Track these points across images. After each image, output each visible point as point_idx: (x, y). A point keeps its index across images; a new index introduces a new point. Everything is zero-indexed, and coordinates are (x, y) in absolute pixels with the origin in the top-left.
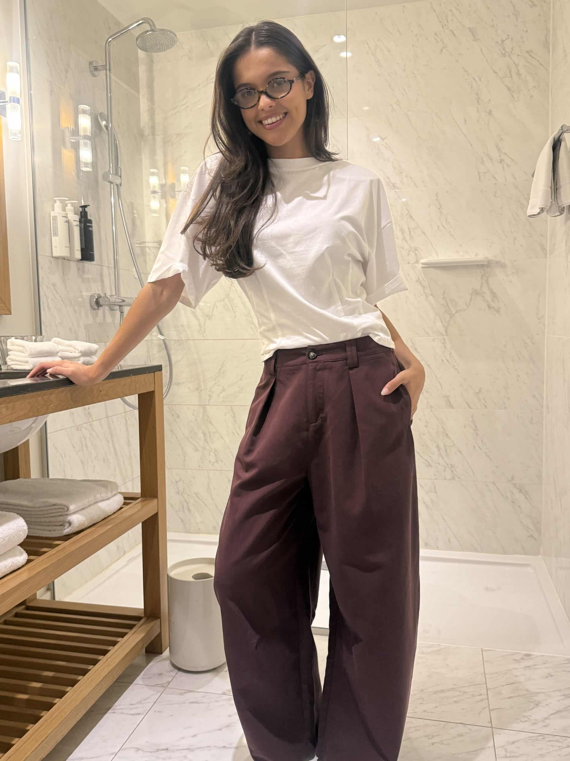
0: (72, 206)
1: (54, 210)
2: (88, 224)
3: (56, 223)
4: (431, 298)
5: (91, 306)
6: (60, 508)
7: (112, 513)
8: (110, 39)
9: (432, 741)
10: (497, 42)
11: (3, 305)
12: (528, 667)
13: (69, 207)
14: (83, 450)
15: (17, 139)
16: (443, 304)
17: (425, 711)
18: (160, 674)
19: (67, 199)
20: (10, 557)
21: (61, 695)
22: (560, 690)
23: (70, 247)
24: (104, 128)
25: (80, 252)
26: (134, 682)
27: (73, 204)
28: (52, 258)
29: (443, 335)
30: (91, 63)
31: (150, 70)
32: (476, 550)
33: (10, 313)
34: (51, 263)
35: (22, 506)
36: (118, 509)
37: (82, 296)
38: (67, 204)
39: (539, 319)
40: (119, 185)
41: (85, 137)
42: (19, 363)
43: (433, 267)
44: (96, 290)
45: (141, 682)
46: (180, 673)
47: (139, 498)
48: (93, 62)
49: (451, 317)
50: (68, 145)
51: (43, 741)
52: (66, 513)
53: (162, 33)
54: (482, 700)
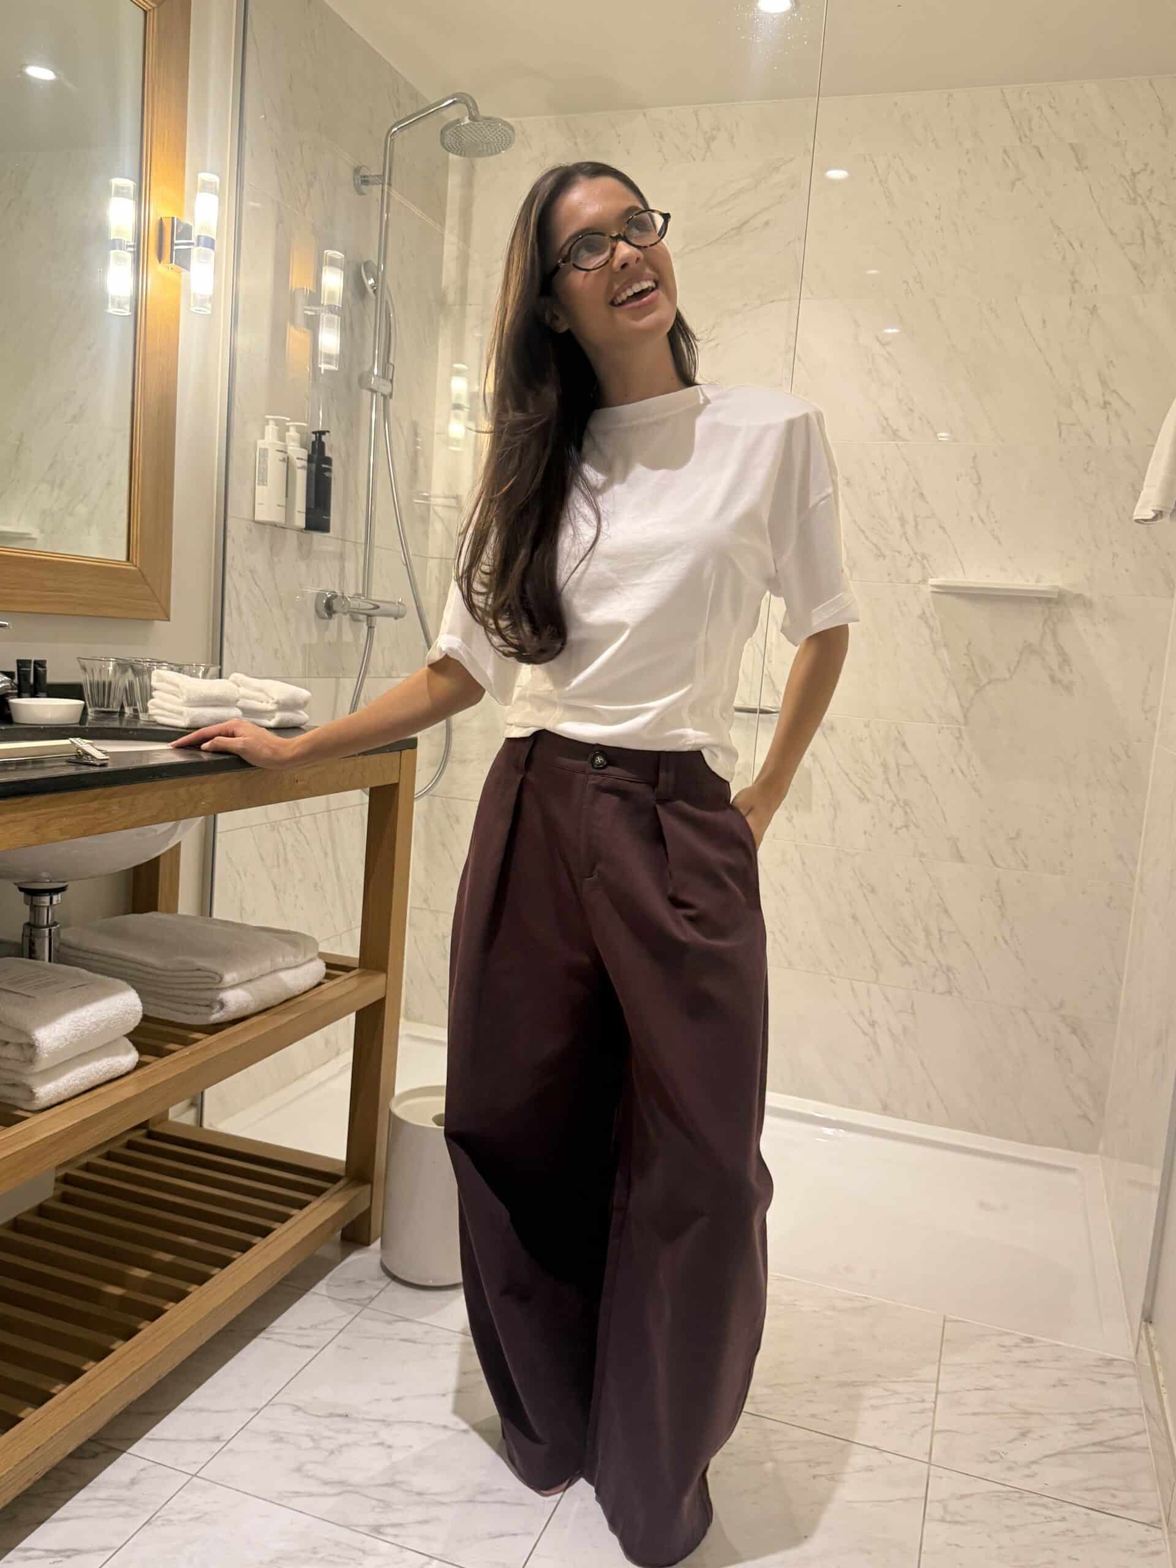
0: (298, 432)
1: (263, 437)
2: (323, 466)
3: (265, 462)
4: (944, 650)
5: (317, 611)
6: (208, 977)
7: (302, 991)
8: (395, 129)
9: (816, 1471)
10: (1121, 176)
11: (156, 604)
12: (1025, 1362)
13: (292, 433)
14: (279, 866)
15: (204, 311)
16: (964, 665)
17: (813, 1416)
18: (360, 1282)
19: (288, 419)
20: (107, 1056)
21: (179, 1296)
22: (1073, 1414)
23: (286, 507)
24: (371, 291)
25: (304, 515)
26: (312, 1290)
27: (299, 429)
28: (253, 523)
29: (957, 721)
30: (357, 171)
31: (468, 183)
32: (976, 1129)
33: (169, 620)
34: (251, 530)
35: (146, 965)
36: (314, 985)
37: (303, 594)
38: (288, 427)
39: (1146, 712)
40: (388, 397)
41: (331, 309)
42: (167, 713)
43: (954, 594)
44: (329, 585)
45: (324, 1293)
46: (394, 1284)
47: (354, 969)
48: (361, 167)
49: (977, 691)
50: (300, 320)
51: (135, 1372)
52: (216, 986)
53: (487, 124)
54: (922, 1412)
